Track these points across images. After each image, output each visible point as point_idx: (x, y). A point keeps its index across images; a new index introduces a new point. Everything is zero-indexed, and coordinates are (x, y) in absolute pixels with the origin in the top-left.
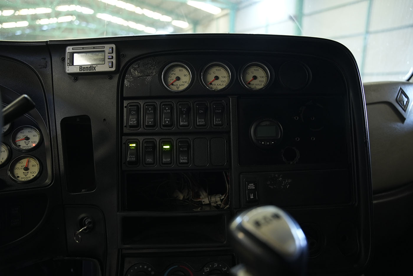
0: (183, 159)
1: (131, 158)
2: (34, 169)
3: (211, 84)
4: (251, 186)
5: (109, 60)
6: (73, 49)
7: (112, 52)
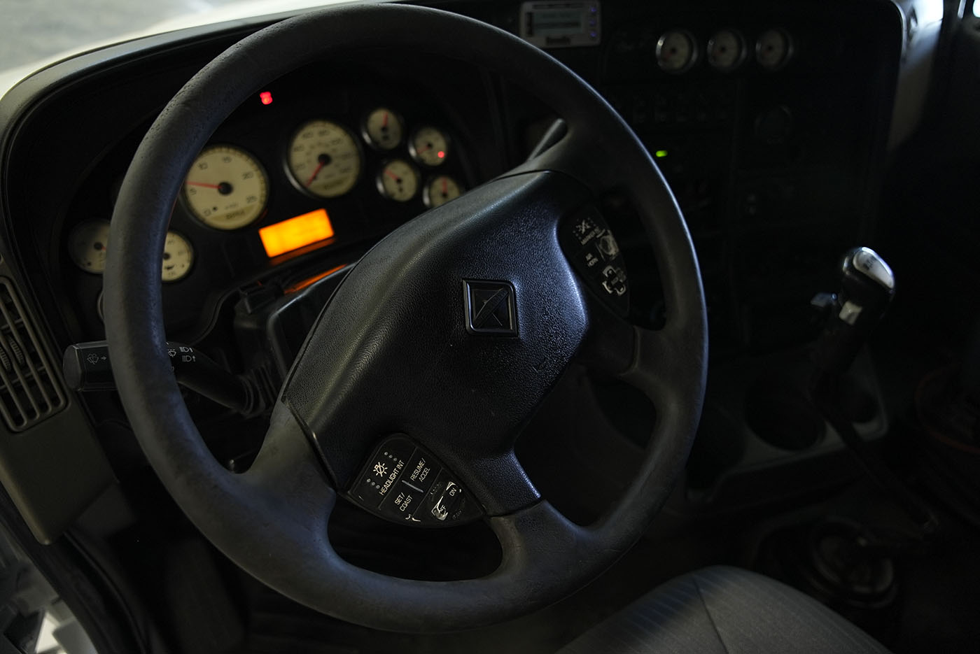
6: (535, 7)
7: (595, 13)
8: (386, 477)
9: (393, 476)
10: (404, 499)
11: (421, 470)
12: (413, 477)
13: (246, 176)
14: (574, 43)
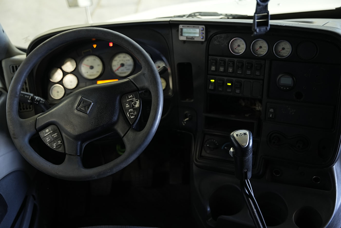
0: (238, 91)
1: (211, 87)
3: (257, 50)
4: (272, 110)
5: (201, 35)
6: (183, 26)
7: (203, 30)
8: (47, 133)
9: (49, 133)
10: (49, 139)
11: (55, 135)
12: (53, 135)
13: (98, 65)
14: (196, 39)
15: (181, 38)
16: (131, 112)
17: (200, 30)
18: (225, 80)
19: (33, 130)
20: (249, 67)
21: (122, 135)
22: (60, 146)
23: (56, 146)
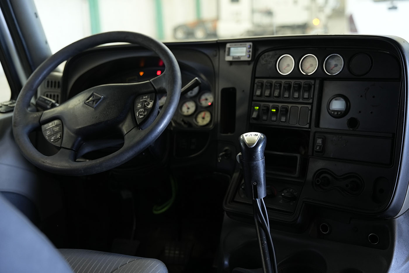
0: (283, 119)
1: (254, 115)
2: (208, 119)
3: (307, 69)
4: (319, 141)
5: (248, 53)
6: (230, 45)
7: (250, 48)
8: (50, 126)
10: (49, 133)
11: (57, 129)
12: (54, 129)
14: (242, 59)
15: (228, 58)
16: (141, 112)
17: (247, 47)
18: (271, 107)
19: (36, 122)
20: (296, 89)
21: (125, 132)
22: (57, 140)
23: (54, 140)
